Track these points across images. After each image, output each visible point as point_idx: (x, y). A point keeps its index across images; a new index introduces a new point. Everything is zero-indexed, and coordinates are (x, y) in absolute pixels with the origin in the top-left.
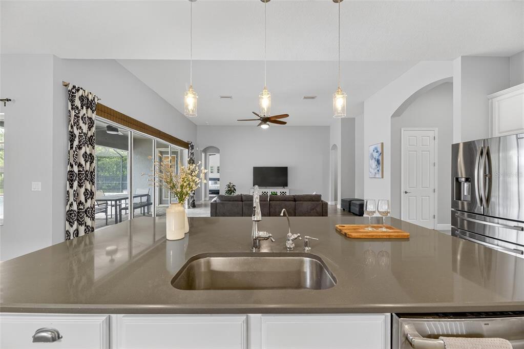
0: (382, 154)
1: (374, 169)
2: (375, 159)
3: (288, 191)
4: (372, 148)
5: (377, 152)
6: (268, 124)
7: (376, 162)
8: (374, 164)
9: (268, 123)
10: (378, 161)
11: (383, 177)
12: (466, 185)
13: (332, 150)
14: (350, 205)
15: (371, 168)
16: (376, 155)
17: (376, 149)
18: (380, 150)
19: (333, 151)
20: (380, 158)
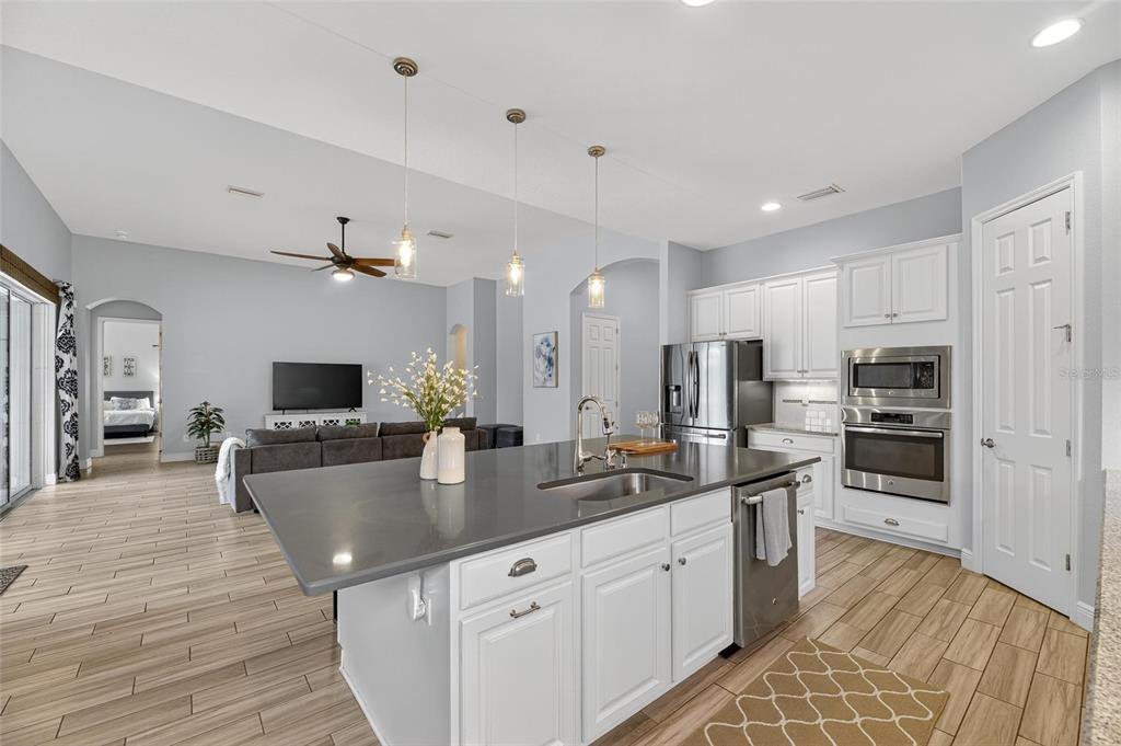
0: (555, 349)
1: (542, 373)
2: (544, 356)
3: (362, 416)
4: (539, 339)
5: (548, 345)
6: (352, 273)
7: (546, 363)
8: (542, 364)
9: (349, 269)
10: (550, 361)
11: (557, 386)
12: (675, 394)
13: (451, 333)
14: (495, 436)
15: (538, 370)
16: (545, 350)
17: (546, 340)
18: (553, 343)
19: (453, 336)
20: (553, 355)
